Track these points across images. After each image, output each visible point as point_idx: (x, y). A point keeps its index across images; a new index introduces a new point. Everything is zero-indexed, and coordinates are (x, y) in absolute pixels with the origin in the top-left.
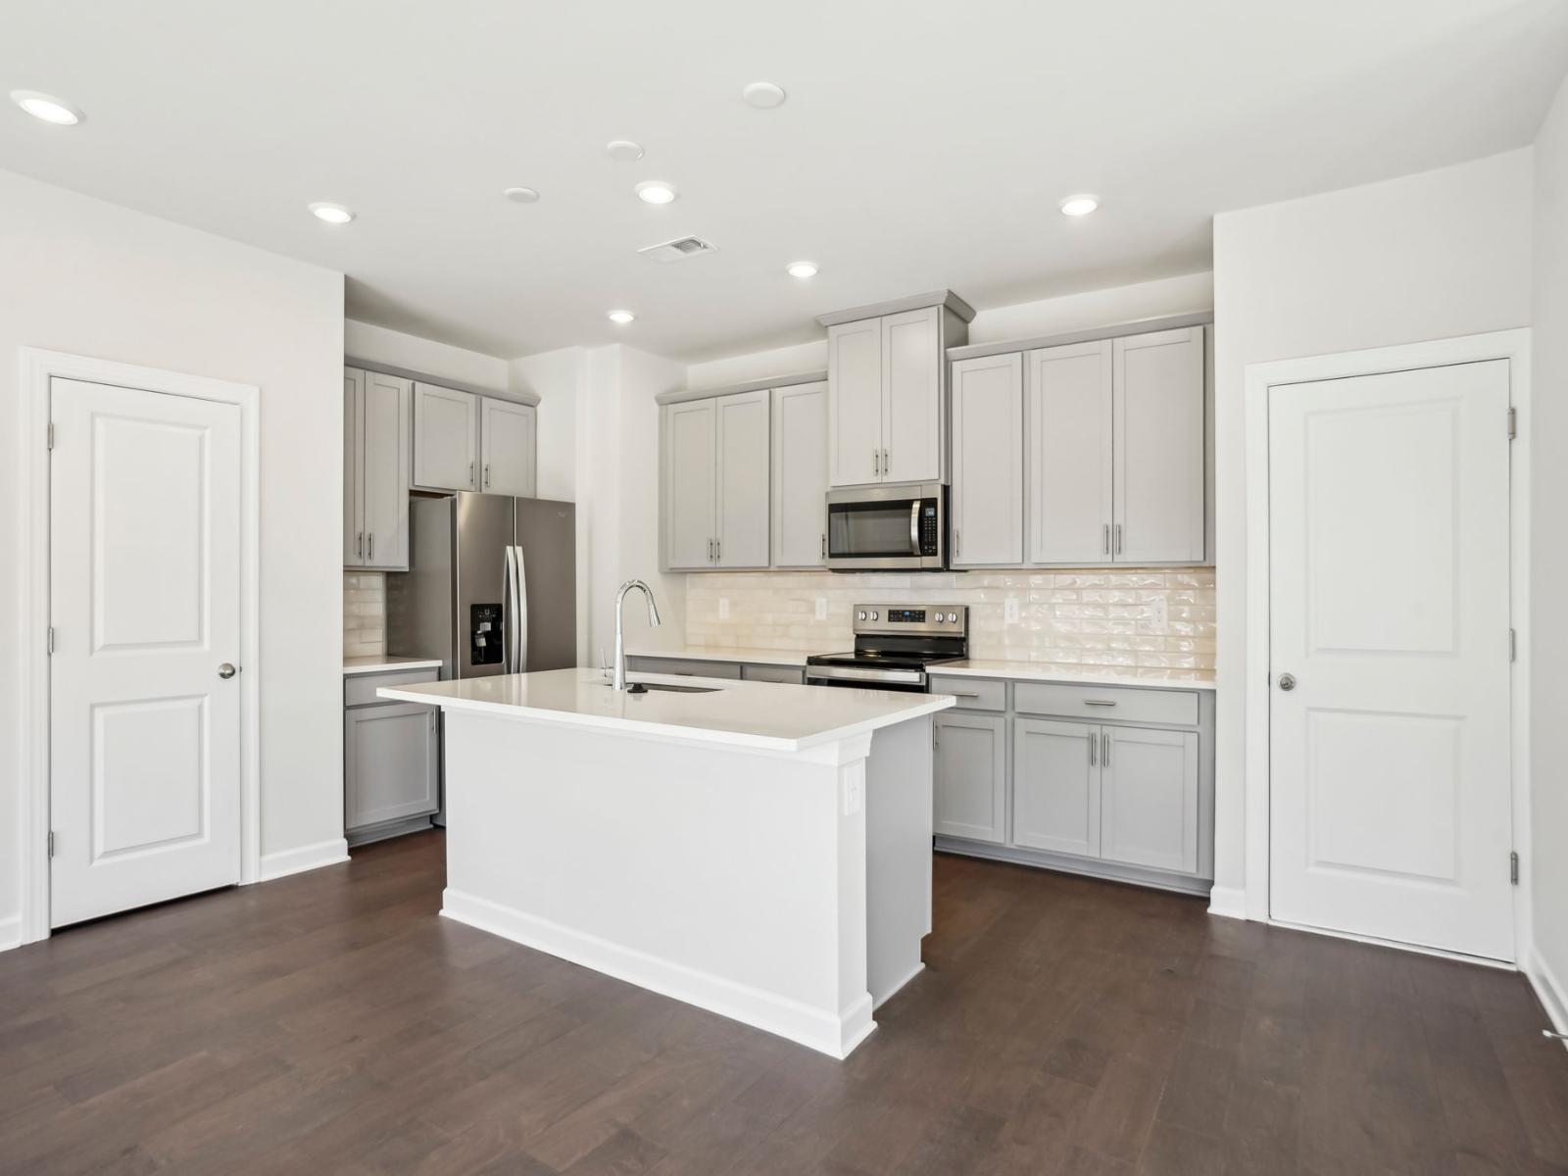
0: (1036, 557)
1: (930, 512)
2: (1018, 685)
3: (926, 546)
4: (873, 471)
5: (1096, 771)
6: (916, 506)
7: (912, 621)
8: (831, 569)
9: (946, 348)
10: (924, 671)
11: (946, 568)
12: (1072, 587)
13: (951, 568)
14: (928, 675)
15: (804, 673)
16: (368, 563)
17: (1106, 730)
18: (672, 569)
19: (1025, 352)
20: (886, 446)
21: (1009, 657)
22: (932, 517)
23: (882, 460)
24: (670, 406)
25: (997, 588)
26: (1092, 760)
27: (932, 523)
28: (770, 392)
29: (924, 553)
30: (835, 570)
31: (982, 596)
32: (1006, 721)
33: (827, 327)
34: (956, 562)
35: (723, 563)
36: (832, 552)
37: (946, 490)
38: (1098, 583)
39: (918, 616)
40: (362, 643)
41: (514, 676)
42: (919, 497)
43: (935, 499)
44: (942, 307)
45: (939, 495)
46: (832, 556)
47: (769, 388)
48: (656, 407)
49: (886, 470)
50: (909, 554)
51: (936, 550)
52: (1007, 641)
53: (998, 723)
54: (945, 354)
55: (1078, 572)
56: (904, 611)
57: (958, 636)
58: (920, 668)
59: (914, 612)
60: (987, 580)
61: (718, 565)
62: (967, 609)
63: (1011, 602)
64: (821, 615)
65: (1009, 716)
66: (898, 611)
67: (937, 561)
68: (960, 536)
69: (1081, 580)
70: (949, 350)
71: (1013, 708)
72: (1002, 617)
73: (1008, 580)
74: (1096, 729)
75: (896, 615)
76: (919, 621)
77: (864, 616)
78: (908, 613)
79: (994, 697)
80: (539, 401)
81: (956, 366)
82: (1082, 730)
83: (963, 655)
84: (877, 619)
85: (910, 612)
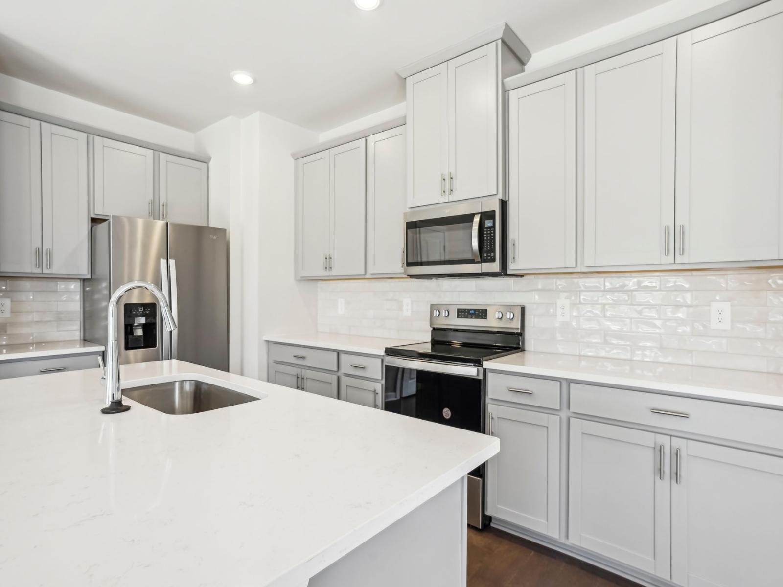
0: (589, 261)
1: (488, 223)
2: (572, 385)
3: (485, 253)
4: (441, 192)
5: (663, 486)
6: (477, 219)
7: (476, 318)
8: (408, 276)
9: (503, 78)
10: (481, 366)
11: (503, 272)
12: (622, 289)
13: (508, 273)
14: (485, 370)
15: (383, 361)
16: (46, 271)
17: (677, 443)
18: (302, 277)
19: (579, 70)
20: (452, 170)
21: (561, 351)
22: (490, 228)
23: (448, 182)
24: (301, 159)
25: (549, 290)
26: (660, 472)
27: (491, 233)
28: (366, 141)
29: (483, 260)
30: (411, 276)
31: (537, 297)
32: (560, 418)
33: (405, 78)
34: (512, 267)
35: (335, 272)
36: (409, 261)
37: (504, 204)
38: (649, 284)
39: (481, 314)
40: (59, 331)
41: (166, 362)
42: (480, 211)
43: (494, 212)
44: (499, 42)
45: (496, 208)
46: (409, 264)
47: (365, 137)
48: (292, 161)
49: (452, 191)
50: (471, 261)
51: (495, 256)
52: (559, 337)
53: (553, 421)
54: (503, 83)
55: (628, 275)
56: (469, 310)
57: (516, 331)
58: (477, 363)
59: (478, 310)
60: (540, 283)
61: (331, 274)
62: (523, 309)
63: (563, 301)
64: (407, 312)
65: (564, 414)
66: (465, 309)
67: (495, 267)
68: (516, 244)
69: (631, 282)
70: (507, 80)
71: (569, 408)
72: (555, 315)
73: (561, 282)
74: (665, 440)
75: (463, 313)
76: (482, 318)
77: (438, 314)
78: (473, 312)
79: (549, 395)
80: (210, 159)
81: (513, 95)
82: (649, 439)
83: (519, 348)
84: (448, 315)
85: (475, 310)
